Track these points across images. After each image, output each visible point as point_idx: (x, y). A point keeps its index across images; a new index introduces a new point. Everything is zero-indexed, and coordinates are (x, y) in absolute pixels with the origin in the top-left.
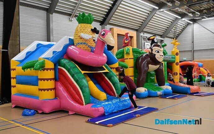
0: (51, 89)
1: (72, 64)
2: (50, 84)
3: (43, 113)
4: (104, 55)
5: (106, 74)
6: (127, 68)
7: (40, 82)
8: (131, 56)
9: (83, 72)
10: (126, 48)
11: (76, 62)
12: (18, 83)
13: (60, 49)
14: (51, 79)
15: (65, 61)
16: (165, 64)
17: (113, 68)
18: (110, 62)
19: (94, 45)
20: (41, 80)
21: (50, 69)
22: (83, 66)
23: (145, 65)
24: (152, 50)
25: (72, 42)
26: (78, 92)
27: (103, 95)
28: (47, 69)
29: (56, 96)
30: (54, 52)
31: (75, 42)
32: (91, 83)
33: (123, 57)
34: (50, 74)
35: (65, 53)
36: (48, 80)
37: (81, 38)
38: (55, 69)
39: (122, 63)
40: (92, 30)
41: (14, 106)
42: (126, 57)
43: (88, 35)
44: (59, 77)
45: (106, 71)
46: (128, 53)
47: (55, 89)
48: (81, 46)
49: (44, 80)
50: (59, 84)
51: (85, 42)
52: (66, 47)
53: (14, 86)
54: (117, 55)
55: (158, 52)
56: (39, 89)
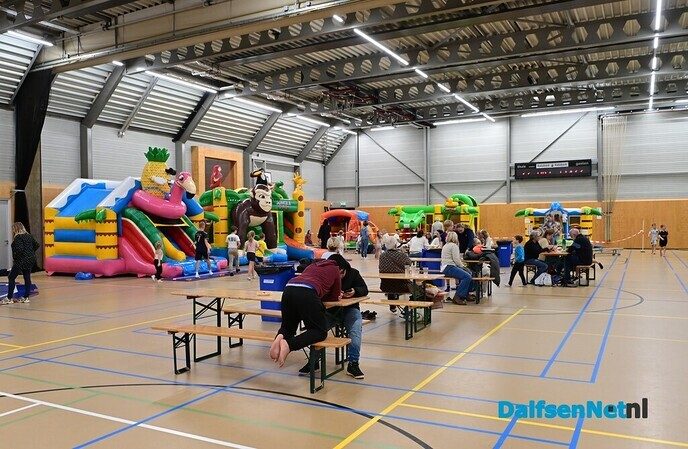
0: (114, 247)
1: (141, 215)
2: (112, 240)
3: (104, 277)
4: (183, 203)
5: (185, 228)
6: (217, 221)
7: (98, 238)
8: (224, 201)
9: (156, 225)
10: (216, 190)
11: (146, 212)
12: (58, 240)
13: (124, 195)
14: (113, 234)
15: (130, 211)
16: (280, 214)
17: (196, 221)
18: (190, 213)
19: (168, 189)
20: (101, 234)
21: (113, 221)
22: (156, 218)
23: (245, 216)
24: (254, 194)
25: (139, 186)
26: (151, 249)
27: (182, 255)
28: (109, 221)
29: (120, 255)
30: (116, 199)
31: (144, 186)
32: (165, 239)
33: (211, 203)
34: (112, 228)
35: (130, 201)
36: (109, 234)
37: (153, 182)
38: (117, 221)
39: (210, 214)
40: (166, 170)
41: (50, 273)
42: (215, 203)
43: (162, 180)
44: (124, 231)
45: (186, 224)
46: (218, 199)
47: (118, 246)
48: (151, 191)
49: (105, 234)
50: (124, 240)
51: (157, 187)
52: (131, 192)
53: (51, 245)
54: (201, 200)
55: (263, 197)
56: (98, 247)
